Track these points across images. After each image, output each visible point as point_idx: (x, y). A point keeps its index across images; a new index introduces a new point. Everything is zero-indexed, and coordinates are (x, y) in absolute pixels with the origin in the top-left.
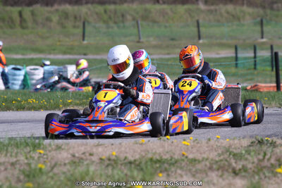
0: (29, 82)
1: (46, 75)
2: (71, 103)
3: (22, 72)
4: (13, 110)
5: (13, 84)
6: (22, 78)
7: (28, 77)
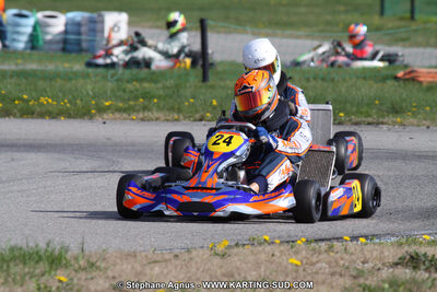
0: (40, 37)
1: (70, 28)
2: (109, 107)
3: (31, 21)
4: (15, 116)
5: (14, 40)
6: (29, 30)
7: (39, 29)
